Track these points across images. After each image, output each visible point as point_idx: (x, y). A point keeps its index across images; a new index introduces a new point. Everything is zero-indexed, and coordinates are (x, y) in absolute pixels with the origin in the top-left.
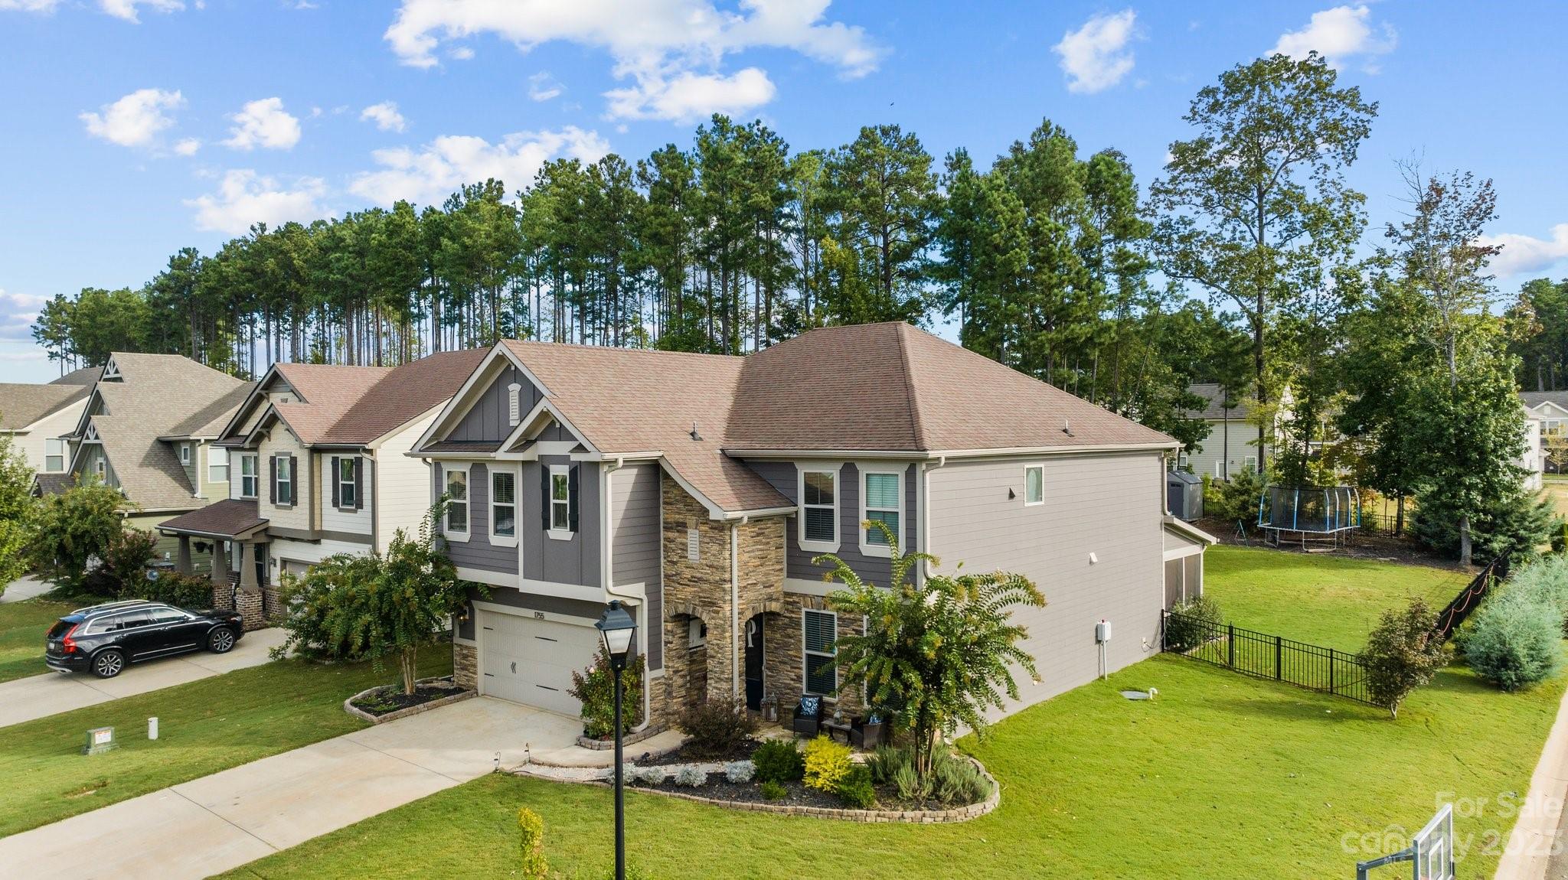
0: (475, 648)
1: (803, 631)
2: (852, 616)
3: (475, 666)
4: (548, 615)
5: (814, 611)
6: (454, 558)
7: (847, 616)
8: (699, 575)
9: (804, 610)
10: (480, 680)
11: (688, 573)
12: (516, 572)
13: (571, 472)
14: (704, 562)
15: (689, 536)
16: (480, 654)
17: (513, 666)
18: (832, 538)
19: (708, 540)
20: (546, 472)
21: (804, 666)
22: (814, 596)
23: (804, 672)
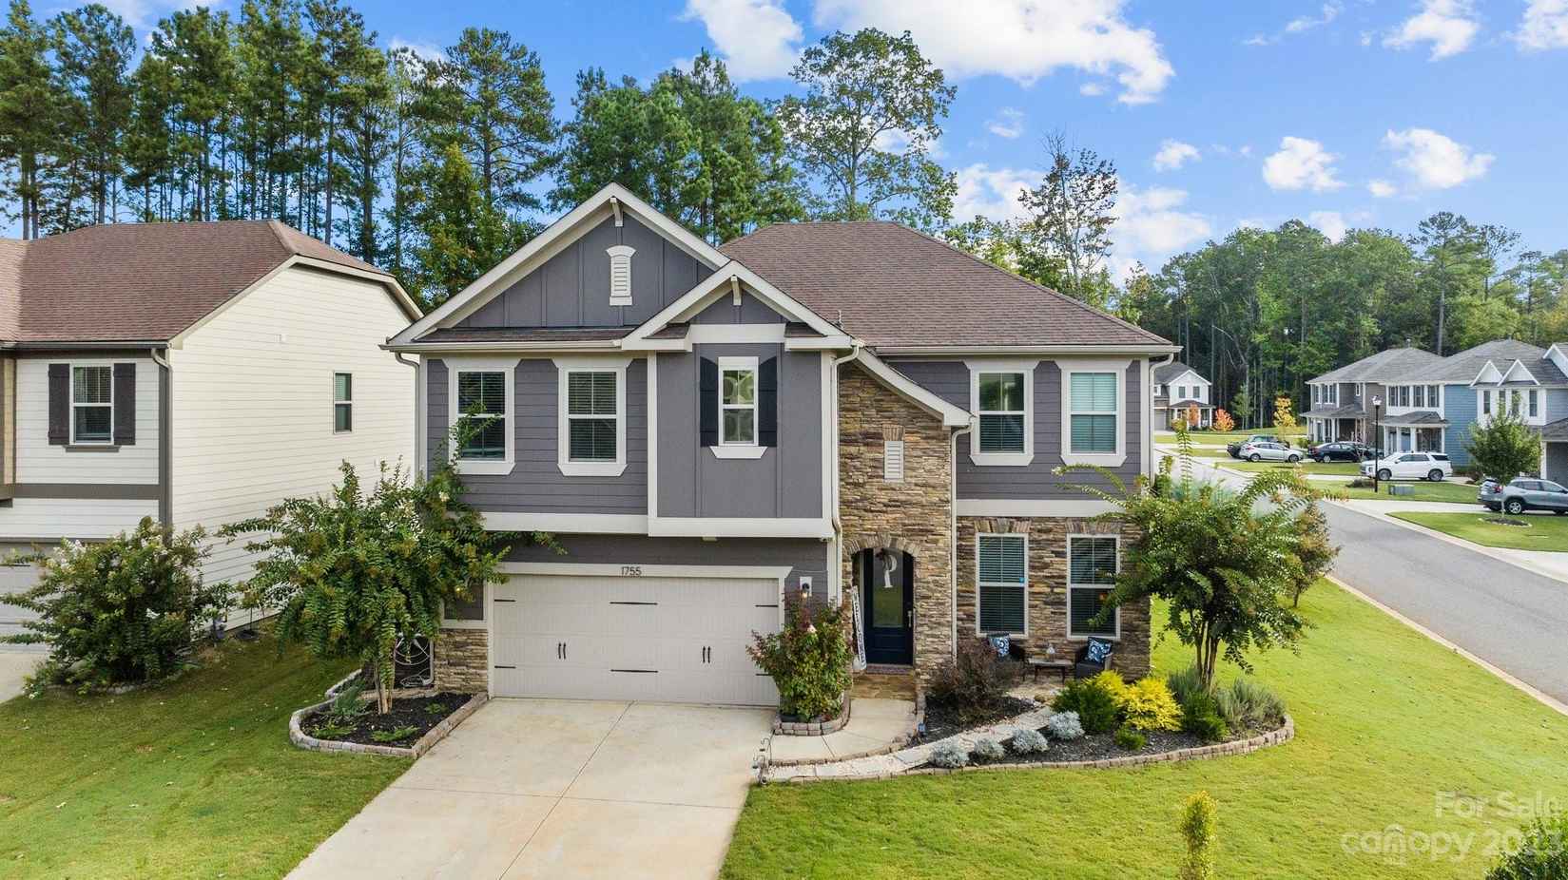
0: (485, 631)
1: (977, 561)
2: (1051, 536)
3: (483, 657)
4: (647, 570)
5: (995, 535)
6: (468, 500)
7: (1044, 536)
8: (903, 498)
9: (978, 535)
10: (492, 677)
11: (884, 497)
12: (644, 510)
13: (761, 367)
14: (913, 481)
15: (886, 449)
16: (491, 639)
17: (562, 649)
18: (1020, 448)
19: (920, 453)
20: (709, 369)
21: (977, 601)
22: (996, 519)
23: (977, 610)
